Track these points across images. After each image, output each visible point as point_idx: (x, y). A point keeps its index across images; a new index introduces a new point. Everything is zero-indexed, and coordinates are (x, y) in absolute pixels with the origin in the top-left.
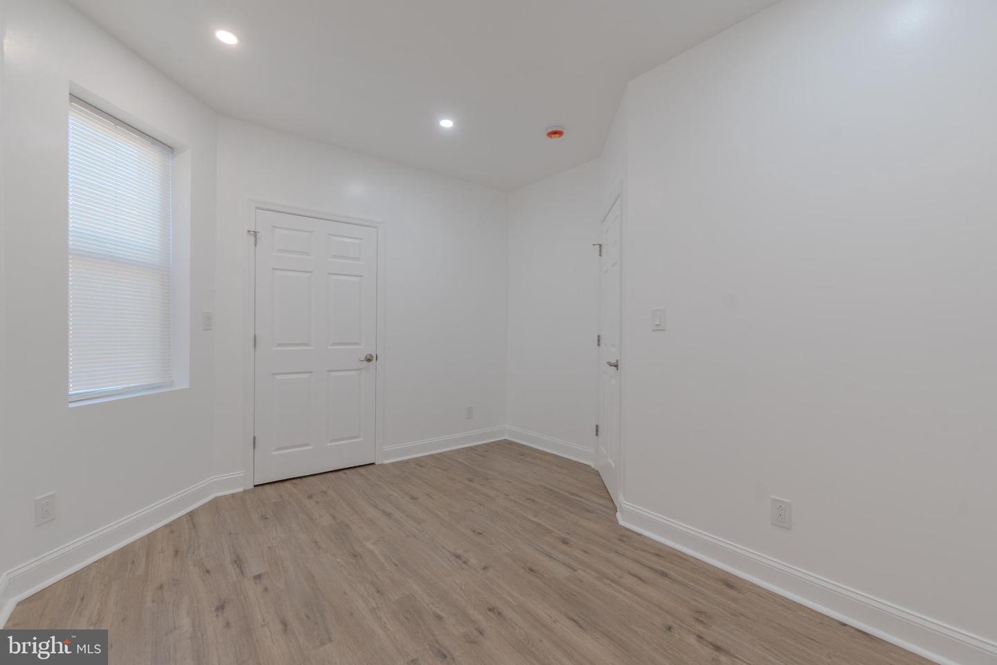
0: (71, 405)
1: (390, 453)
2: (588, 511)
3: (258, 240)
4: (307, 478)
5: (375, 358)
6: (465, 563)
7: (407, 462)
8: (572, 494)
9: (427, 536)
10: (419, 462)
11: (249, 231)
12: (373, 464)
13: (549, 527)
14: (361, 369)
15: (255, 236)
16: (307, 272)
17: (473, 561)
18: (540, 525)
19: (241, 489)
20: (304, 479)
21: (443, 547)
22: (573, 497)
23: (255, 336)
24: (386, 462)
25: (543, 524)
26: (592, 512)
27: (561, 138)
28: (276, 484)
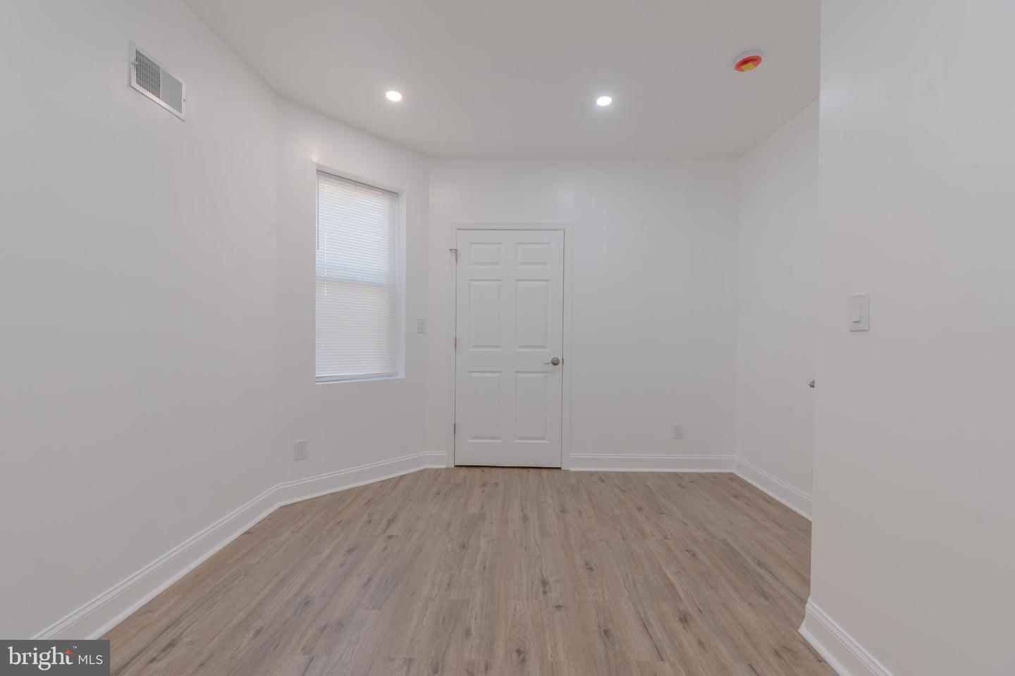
0: (317, 384)
1: (578, 461)
2: (763, 594)
3: (458, 257)
4: (498, 469)
5: (561, 362)
6: (545, 592)
7: (592, 474)
8: (760, 564)
9: (538, 552)
10: (603, 478)
11: (451, 250)
12: (559, 468)
13: (681, 593)
14: (547, 372)
15: (456, 253)
16: (497, 280)
17: (554, 595)
18: (672, 585)
19: (444, 466)
20: (493, 469)
21: (541, 569)
22: (758, 569)
23: (456, 338)
24: (572, 469)
25: (677, 586)
26: (767, 598)
27: (759, 66)
28: (471, 468)
